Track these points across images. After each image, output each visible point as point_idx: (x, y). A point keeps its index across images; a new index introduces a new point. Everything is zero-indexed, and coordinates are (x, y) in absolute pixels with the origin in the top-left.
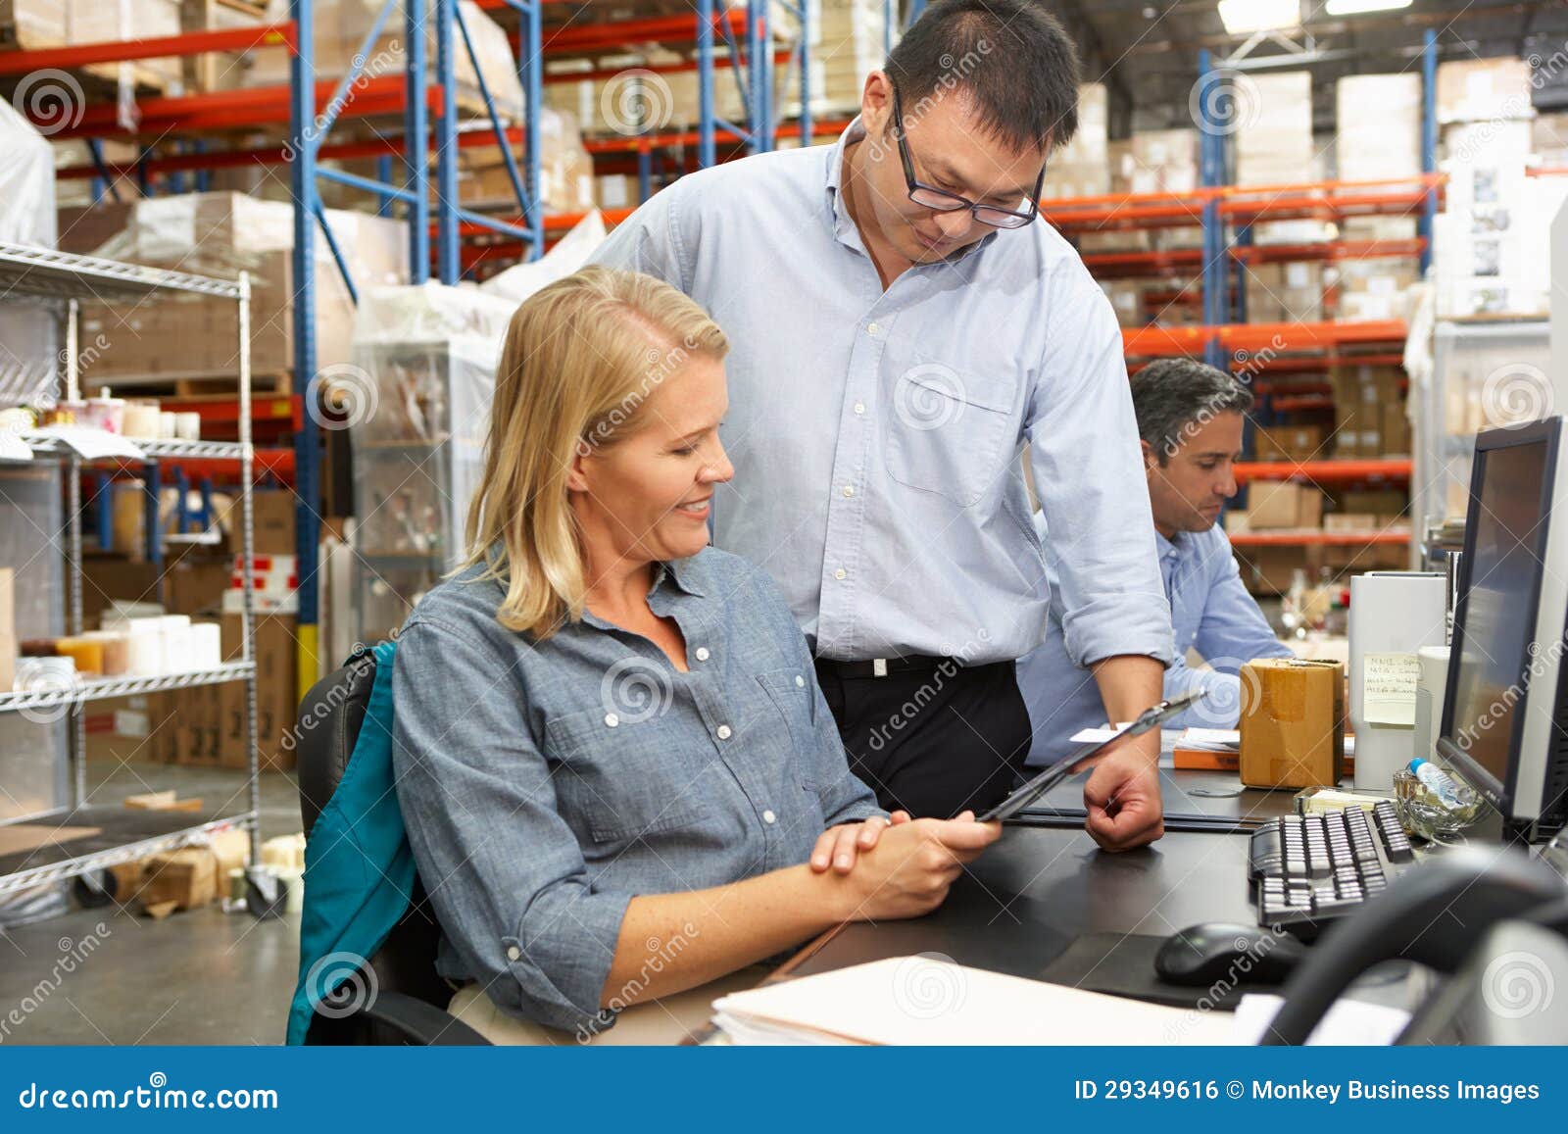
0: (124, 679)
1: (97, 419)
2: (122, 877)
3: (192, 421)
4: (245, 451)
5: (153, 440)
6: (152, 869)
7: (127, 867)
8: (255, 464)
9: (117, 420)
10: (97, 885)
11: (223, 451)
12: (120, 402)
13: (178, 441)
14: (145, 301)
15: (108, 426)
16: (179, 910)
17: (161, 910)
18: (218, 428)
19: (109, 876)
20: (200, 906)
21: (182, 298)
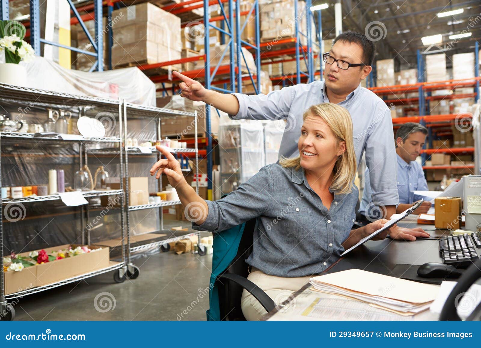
0: (171, 201)
1: (165, 144)
2: (171, 245)
3: (185, 144)
4: (196, 150)
5: (177, 148)
6: (178, 244)
7: (172, 243)
8: (199, 153)
9: (169, 144)
10: (166, 247)
11: (191, 150)
12: (170, 140)
13: (182, 149)
14: (175, 118)
15: (167, 145)
16: (183, 253)
17: (180, 253)
18: (191, 145)
19: (168, 245)
20: (188, 252)
21: (183, 117)
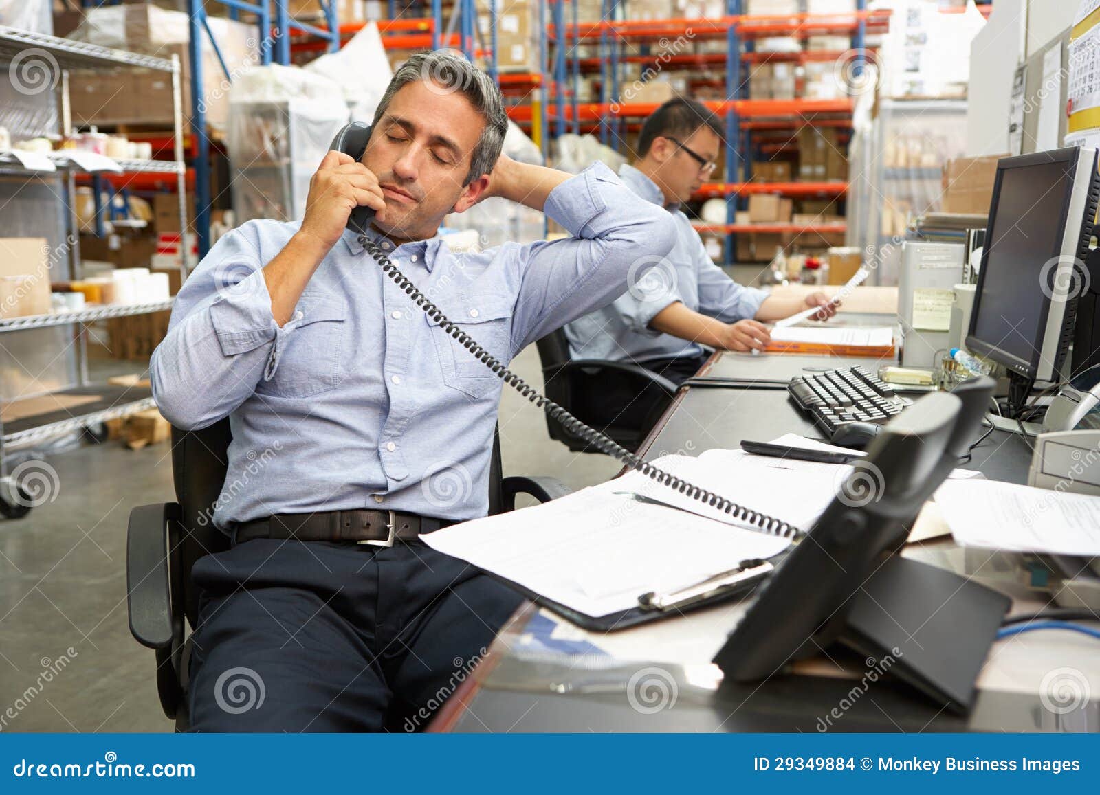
1: (90, 146)
2: (111, 425)
3: (146, 148)
4: (179, 167)
5: (124, 159)
6: (131, 422)
7: (114, 420)
8: (187, 176)
9: (102, 146)
10: (97, 430)
11: (164, 167)
12: (103, 136)
13: (139, 161)
14: (113, 73)
15: (96, 150)
16: (149, 444)
17: (138, 444)
18: (163, 153)
19: (104, 426)
20: (160, 442)
21: (136, 71)
